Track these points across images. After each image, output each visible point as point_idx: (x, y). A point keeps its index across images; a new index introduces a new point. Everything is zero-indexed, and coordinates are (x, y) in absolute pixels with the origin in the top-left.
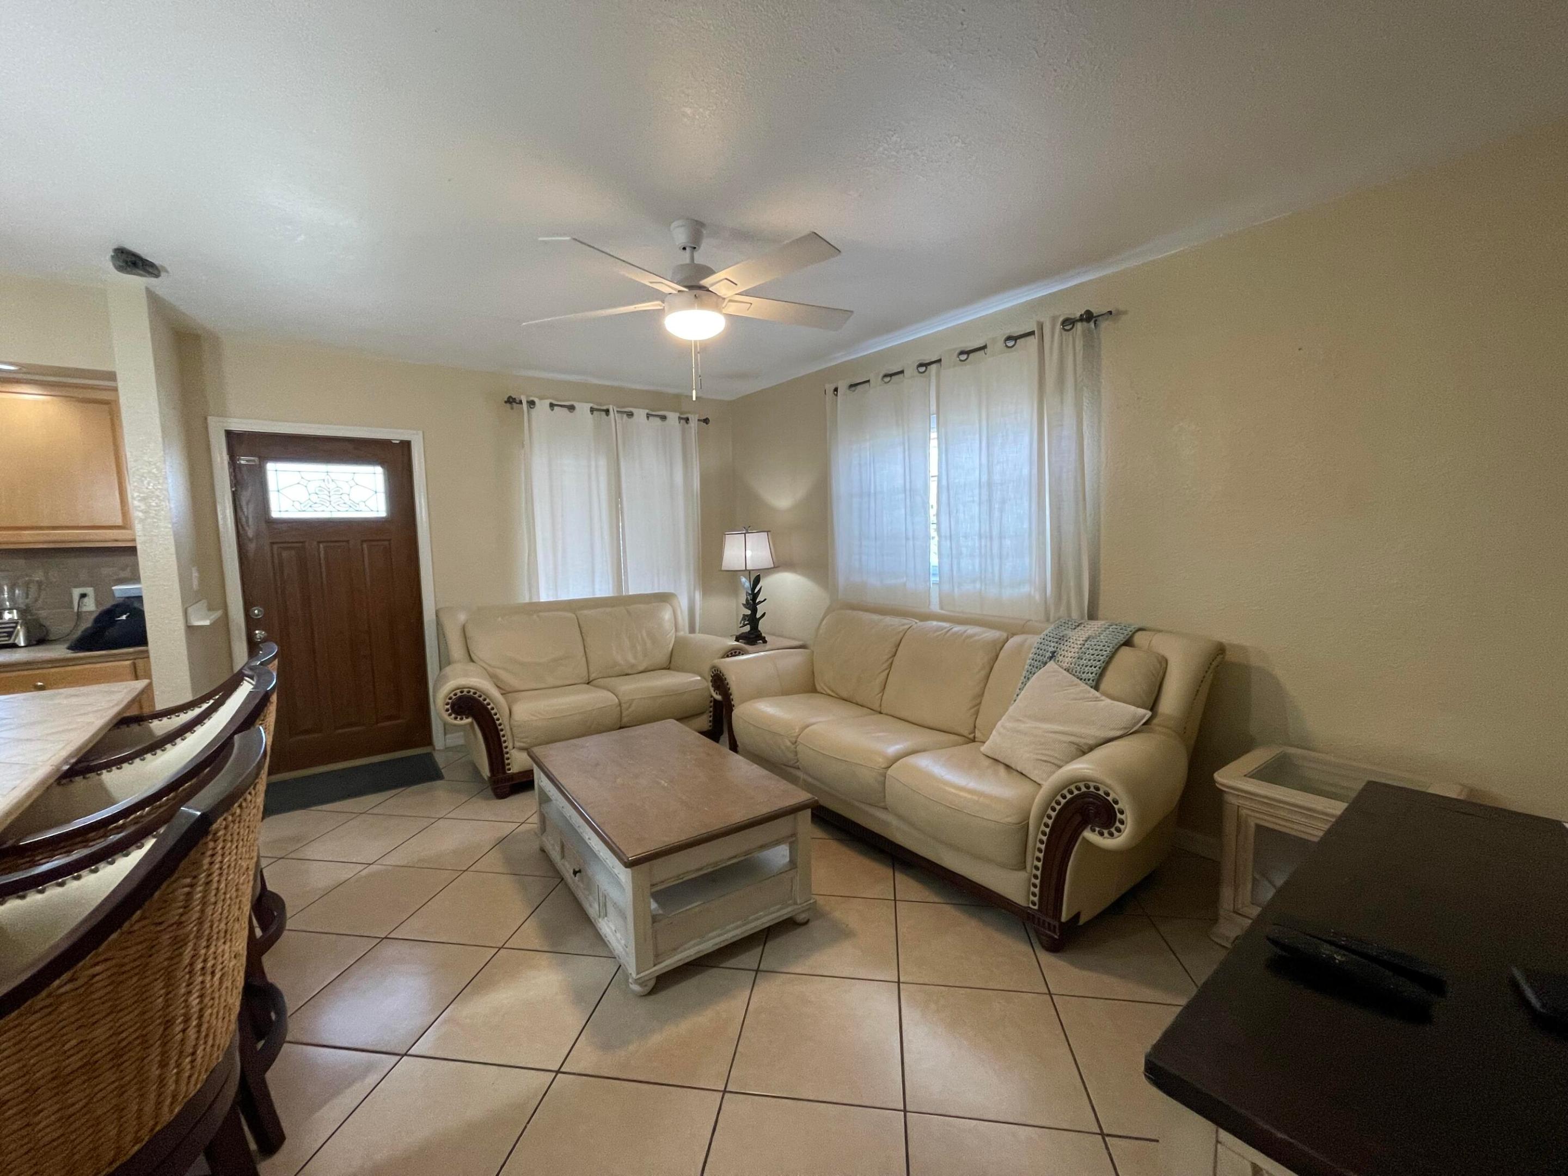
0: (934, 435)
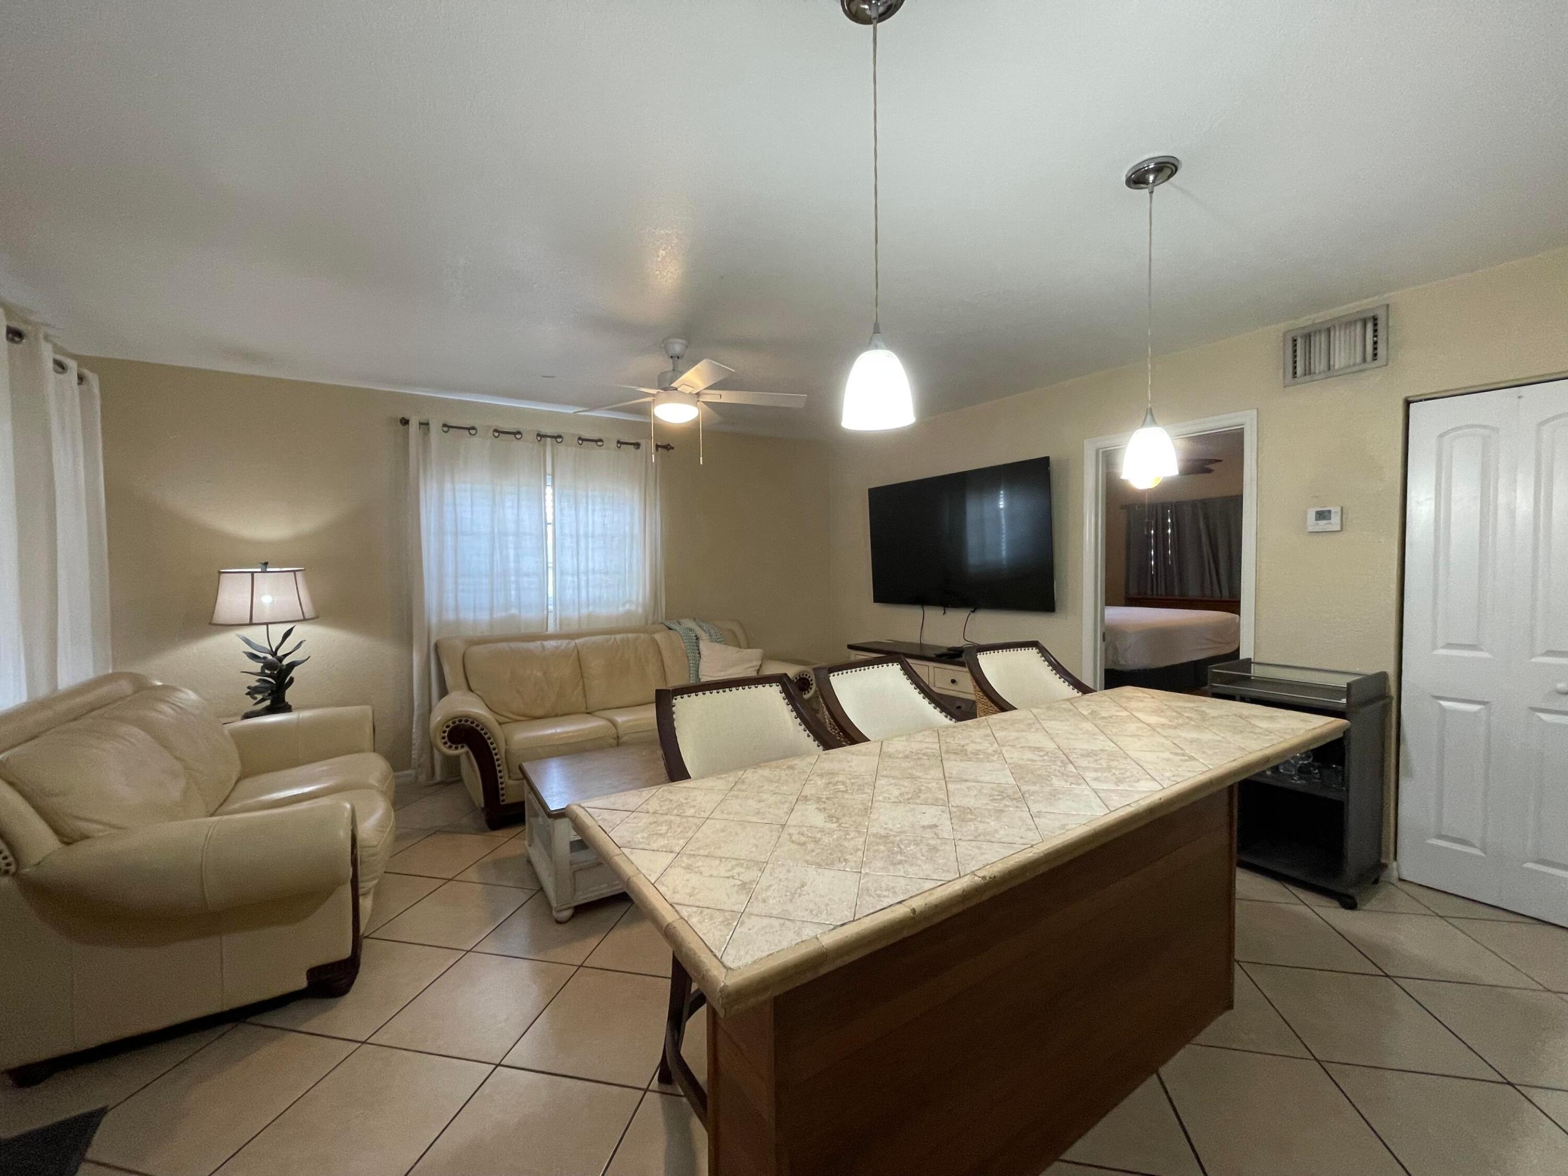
0: (549, 490)
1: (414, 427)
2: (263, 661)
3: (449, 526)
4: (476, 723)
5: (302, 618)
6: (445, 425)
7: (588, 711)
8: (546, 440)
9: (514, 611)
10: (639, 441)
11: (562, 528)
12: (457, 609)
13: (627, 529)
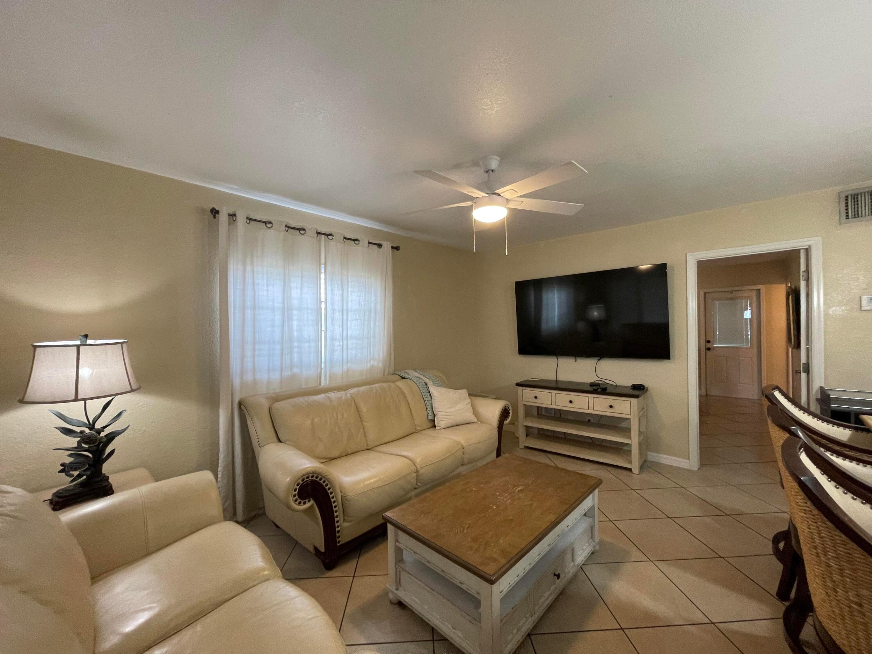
0: (323, 277)
1: (223, 218)
2: (81, 435)
3: (249, 303)
4: (320, 477)
5: (130, 389)
6: (248, 218)
7: (368, 448)
8: (321, 237)
9: (295, 370)
10: (381, 242)
11: (332, 304)
12: (254, 371)
13: (372, 305)
